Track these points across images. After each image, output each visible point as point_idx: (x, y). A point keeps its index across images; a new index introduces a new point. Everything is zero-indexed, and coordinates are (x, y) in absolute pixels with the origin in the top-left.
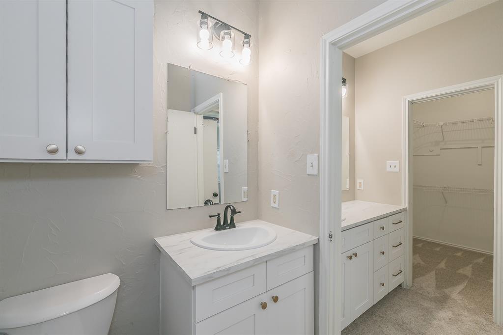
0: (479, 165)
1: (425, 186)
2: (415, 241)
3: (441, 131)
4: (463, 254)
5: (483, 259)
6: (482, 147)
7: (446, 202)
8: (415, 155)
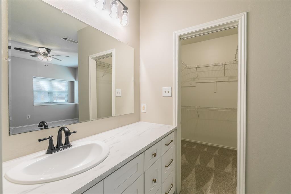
0: (215, 93)
1: (188, 107)
2: (183, 142)
3: (196, 71)
4: (208, 149)
5: (217, 151)
6: (217, 82)
7: (199, 116)
8: (182, 87)
